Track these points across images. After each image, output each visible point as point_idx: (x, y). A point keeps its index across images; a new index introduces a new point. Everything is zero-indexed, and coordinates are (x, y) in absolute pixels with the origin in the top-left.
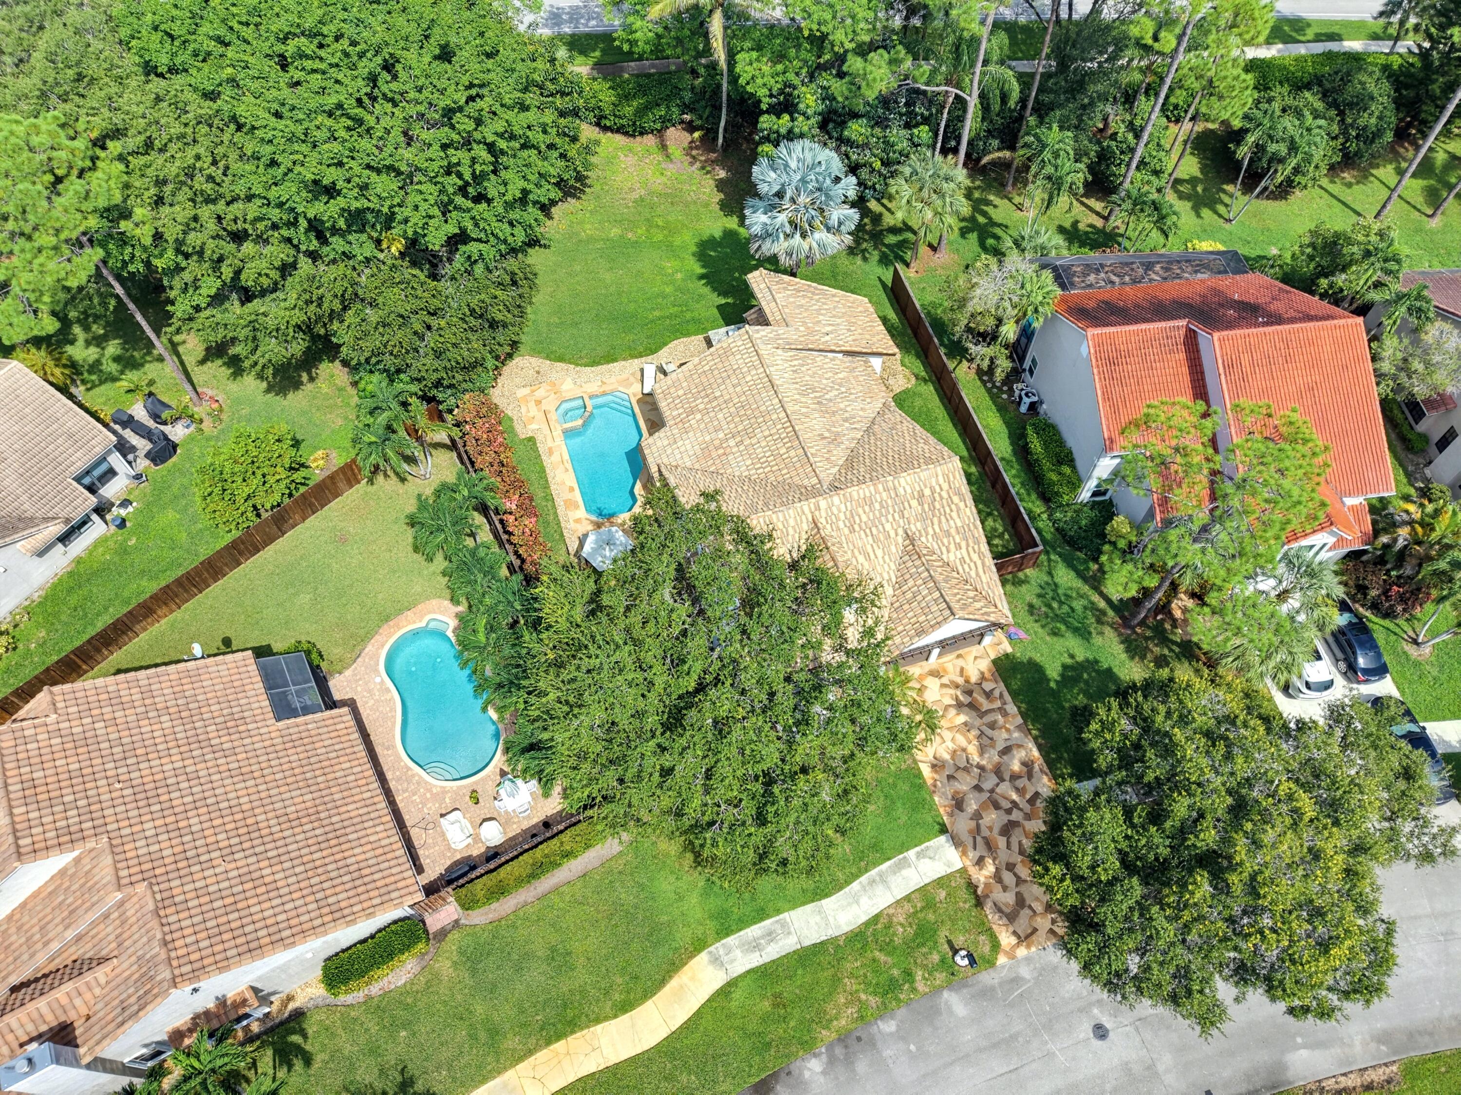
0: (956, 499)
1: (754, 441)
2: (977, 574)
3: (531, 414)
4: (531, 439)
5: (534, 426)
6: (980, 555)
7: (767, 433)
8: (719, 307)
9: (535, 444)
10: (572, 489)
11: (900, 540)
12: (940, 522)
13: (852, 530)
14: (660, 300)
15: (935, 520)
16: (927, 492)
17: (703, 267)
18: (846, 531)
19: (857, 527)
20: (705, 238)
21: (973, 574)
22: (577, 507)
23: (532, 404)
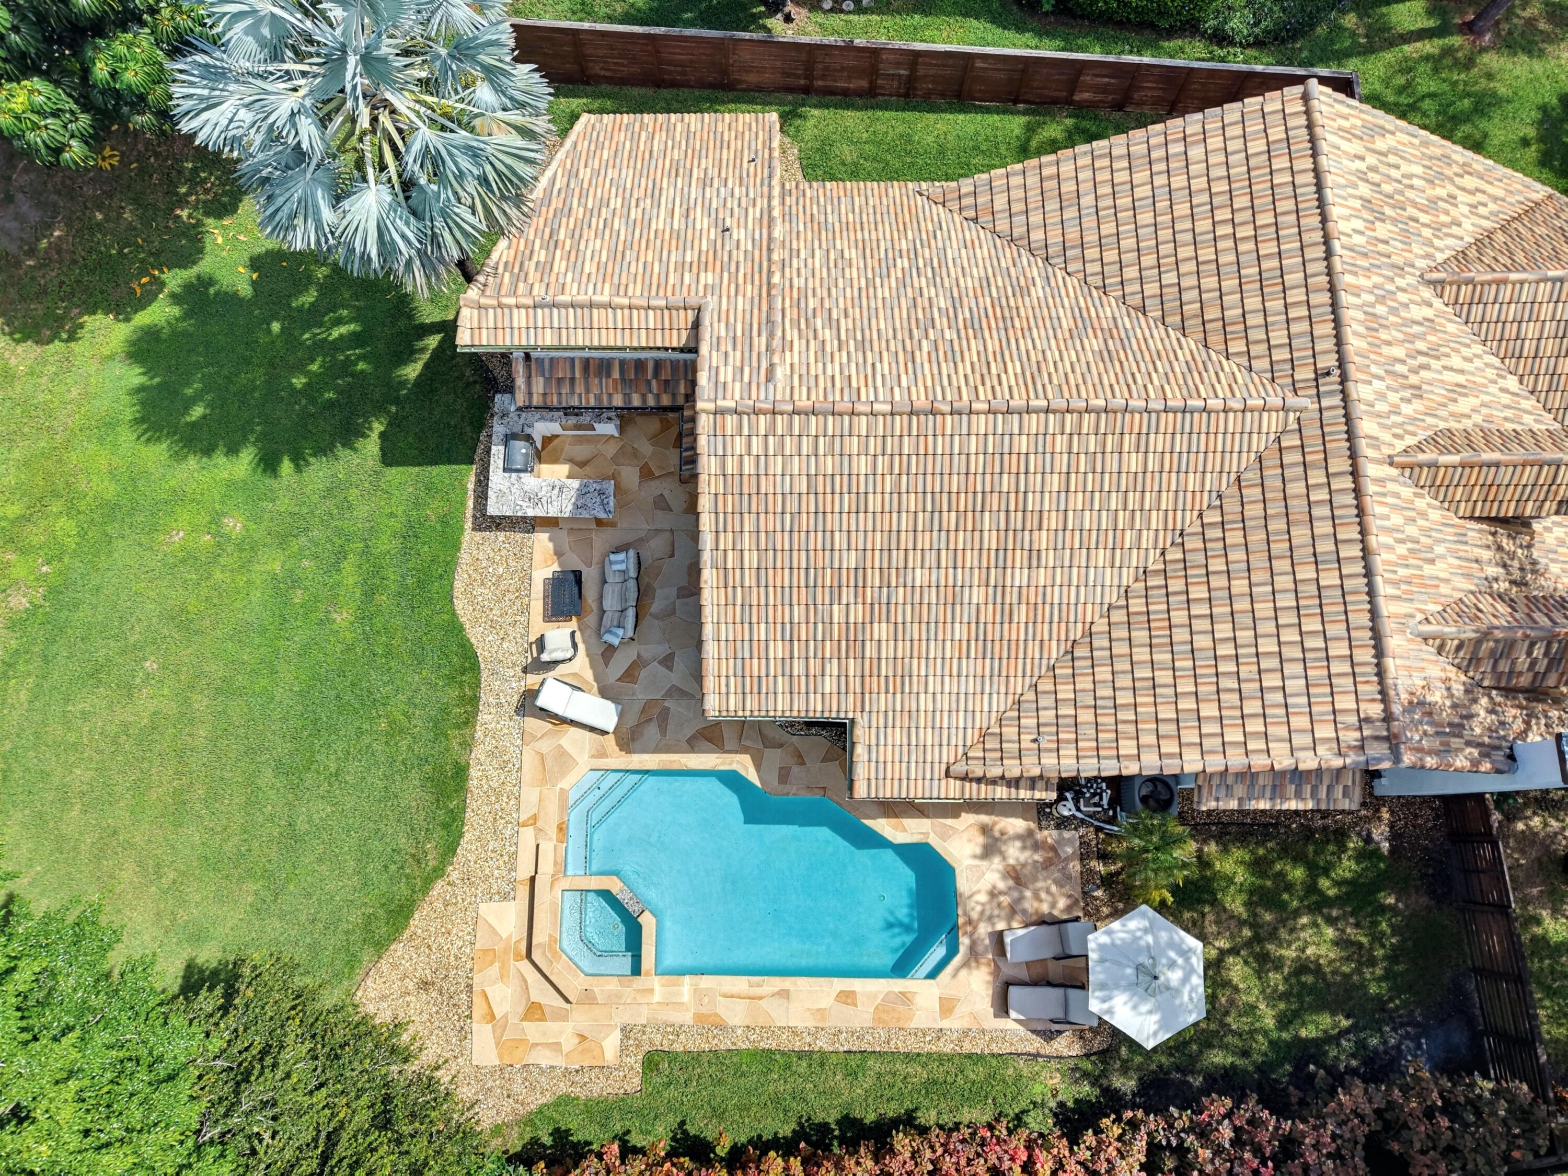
0: (1380, 144)
1: (1053, 521)
2: (1495, 199)
3: (569, 1042)
4: (651, 1062)
5: (611, 1045)
6: (1467, 170)
7: (1054, 482)
8: (390, 457)
9: (671, 1056)
10: (847, 998)
11: (1438, 303)
12: (1415, 204)
13: (1417, 391)
14: (298, 597)
15: (1411, 211)
16: (1364, 190)
17: (233, 450)
18: (1417, 405)
19: (1414, 379)
20: (129, 413)
21: (1492, 207)
22: (905, 998)
23: (533, 1030)
